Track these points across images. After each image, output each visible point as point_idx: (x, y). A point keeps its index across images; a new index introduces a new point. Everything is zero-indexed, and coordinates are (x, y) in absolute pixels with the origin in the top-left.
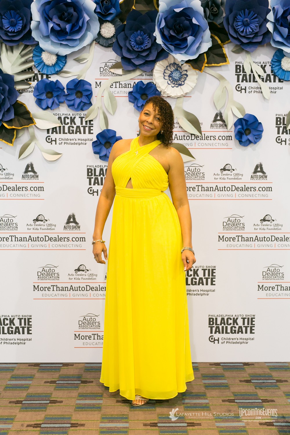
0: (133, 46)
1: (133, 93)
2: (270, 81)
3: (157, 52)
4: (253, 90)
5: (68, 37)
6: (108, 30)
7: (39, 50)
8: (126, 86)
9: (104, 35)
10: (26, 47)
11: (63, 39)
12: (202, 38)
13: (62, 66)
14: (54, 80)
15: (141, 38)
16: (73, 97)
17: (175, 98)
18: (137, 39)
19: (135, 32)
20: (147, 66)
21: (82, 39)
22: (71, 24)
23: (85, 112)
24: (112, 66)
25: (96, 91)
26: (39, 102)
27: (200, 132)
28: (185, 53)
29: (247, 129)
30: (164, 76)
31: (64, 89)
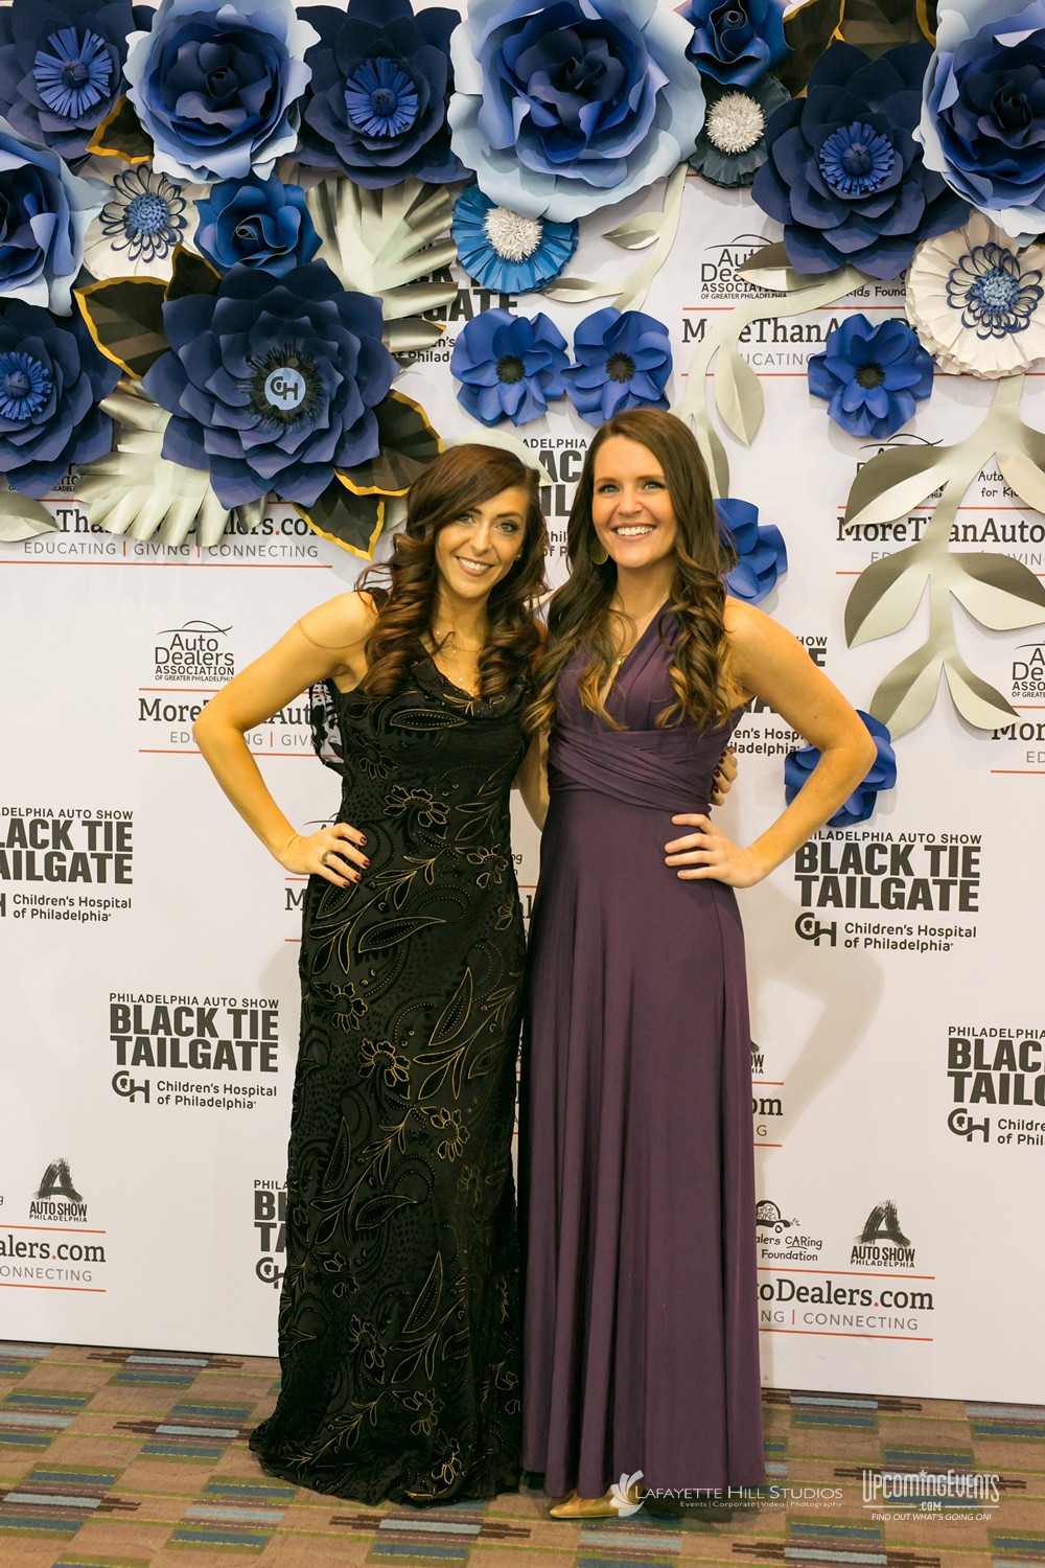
0: (831, 180)
1: (825, 363)
3: (926, 201)
5: (585, 153)
6: (740, 124)
7: (476, 203)
8: (800, 333)
9: (720, 143)
10: (430, 190)
11: (568, 159)
13: (559, 262)
14: (531, 315)
15: (862, 149)
17: (990, 380)
18: (850, 154)
19: (838, 130)
20: (882, 257)
21: (636, 160)
22: (596, 104)
24: (748, 257)
25: (686, 357)
26: (472, 396)
28: (1036, 204)
30: (948, 295)
31: (566, 345)
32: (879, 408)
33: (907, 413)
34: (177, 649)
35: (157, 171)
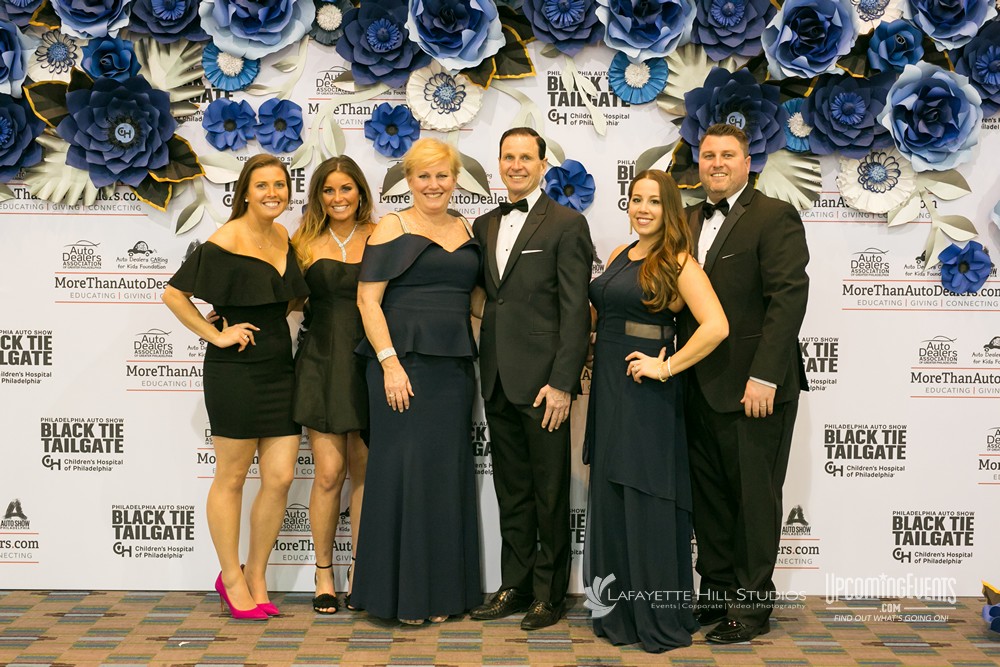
0: (372, 44)
1: (372, 124)
2: (608, 105)
3: (412, 55)
4: (578, 120)
5: (261, 30)
6: (331, 18)
7: (213, 50)
8: (361, 111)
9: (323, 26)
10: (192, 44)
11: (253, 32)
12: (488, 31)
13: (251, 77)
14: (239, 102)
15: (385, 31)
16: (271, 129)
17: (443, 132)
18: (380, 32)
19: (375, 22)
20: (395, 77)
21: (284, 33)
22: (266, 8)
23: (291, 155)
24: (337, 76)
25: (308, 119)
26: (212, 137)
27: (488, 190)
28: (459, 56)
29: (568, 186)
30: (425, 95)
31: (255, 115)
32: (395, 144)
33: (408, 146)
34: (74, 254)
35: (63, 32)
